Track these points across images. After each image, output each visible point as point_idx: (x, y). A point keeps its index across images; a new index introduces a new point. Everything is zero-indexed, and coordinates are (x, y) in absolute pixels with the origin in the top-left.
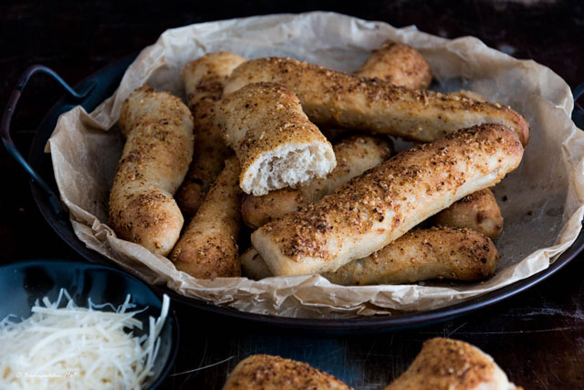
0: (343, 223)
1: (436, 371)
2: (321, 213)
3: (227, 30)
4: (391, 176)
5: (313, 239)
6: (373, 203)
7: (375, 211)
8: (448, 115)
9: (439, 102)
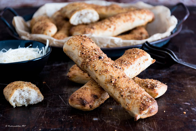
5: (90, 30)
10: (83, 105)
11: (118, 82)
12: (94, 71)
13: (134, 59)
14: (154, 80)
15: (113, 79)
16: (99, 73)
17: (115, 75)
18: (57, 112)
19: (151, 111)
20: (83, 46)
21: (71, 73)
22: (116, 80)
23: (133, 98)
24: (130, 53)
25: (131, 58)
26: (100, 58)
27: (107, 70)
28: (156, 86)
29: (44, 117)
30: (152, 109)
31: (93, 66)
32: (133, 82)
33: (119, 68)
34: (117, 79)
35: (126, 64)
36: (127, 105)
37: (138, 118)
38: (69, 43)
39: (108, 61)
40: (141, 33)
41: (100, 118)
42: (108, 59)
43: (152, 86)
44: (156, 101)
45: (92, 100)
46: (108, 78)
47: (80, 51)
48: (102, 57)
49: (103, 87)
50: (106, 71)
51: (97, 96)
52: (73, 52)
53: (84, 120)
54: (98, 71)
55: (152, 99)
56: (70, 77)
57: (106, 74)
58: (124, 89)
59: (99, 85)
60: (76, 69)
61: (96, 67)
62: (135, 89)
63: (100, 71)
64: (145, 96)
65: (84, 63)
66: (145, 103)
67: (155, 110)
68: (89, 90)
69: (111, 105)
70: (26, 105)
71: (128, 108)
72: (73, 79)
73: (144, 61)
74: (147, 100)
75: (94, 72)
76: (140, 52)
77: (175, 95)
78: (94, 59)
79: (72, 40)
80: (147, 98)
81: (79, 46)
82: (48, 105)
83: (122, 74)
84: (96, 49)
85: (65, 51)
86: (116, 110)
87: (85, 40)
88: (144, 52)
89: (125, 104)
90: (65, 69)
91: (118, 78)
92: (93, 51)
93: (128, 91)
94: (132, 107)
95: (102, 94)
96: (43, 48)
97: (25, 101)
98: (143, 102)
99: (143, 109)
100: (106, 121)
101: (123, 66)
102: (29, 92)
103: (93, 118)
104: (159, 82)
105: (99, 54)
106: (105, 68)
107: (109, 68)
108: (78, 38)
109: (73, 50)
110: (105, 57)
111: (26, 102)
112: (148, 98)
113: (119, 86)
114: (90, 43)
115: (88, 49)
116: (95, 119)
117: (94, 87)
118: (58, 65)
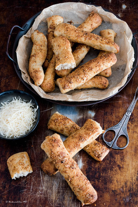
0: (75, 81)
1: (88, 129)
2: (71, 79)
3: (58, 6)
4: (87, 70)
5: (69, 85)
6: (82, 76)
7: (82, 78)
8: (102, 45)
9: (100, 41)
11: (72, 180)
13: (89, 136)
15: (69, 179)
17: (71, 175)
20: (52, 152)
25: (87, 134)
26: (62, 162)
27: (66, 171)
46: (67, 177)
57: (65, 174)
58: (76, 187)
63: (62, 171)
64: (88, 193)
73: (96, 135)
78: (58, 163)
84: (60, 155)
87: (54, 146)
91: (73, 177)
92: (58, 157)
98: (87, 198)
105: (62, 159)
110: (65, 160)
115: (55, 154)
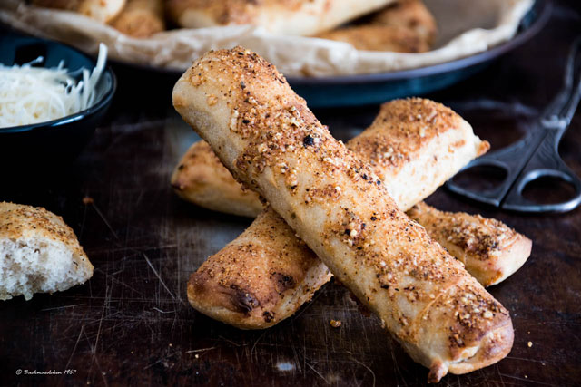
10: (241, 312)
11: (370, 233)
12: (285, 190)
13: (419, 142)
14: (486, 221)
15: (353, 224)
16: (304, 196)
17: (362, 208)
18: (143, 331)
19: (490, 349)
20: (248, 93)
21: (187, 175)
22: (364, 225)
23: (426, 300)
24: (403, 118)
25: (406, 135)
26: (308, 141)
27: (333, 186)
28: (497, 244)
29: (98, 351)
30: (493, 342)
31: (283, 171)
32: (423, 236)
33: (375, 180)
34: (369, 224)
35: (390, 159)
36: (403, 324)
37: (442, 371)
38: (196, 79)
39: (337, 154)
40: (413, 24)
41: (302, 363)
42: (335, 145)
43: (481, 242)
44: (507, 313)
45: (274, 294)
46: (336, 217)
47: (237, 113)
48: (316, 140)
49: (312, 246)
50: (330, 192)
51: (292, 278)
52: (208, 114)
53: (245, 370)
54: (301, 190)
55: (493, 304)
56: (182, 187)
57: (328, 201)
58: (394, 263)
59: (300, 239)
60: (205, 162)
61: (292, 176)
62: (433, 262)
63: (308, 190)
64: (469, 291)
65: (249, 159)
66: (471, 318)
67: (504, 347)
68: (263, 255)
69: (335, 305)
70: (28, 297)
71: (408, 333)
72: (195, 197)
73: (452, 148)
74: (477, 310)
75: (286, 193)
76: (436, 116)
77: (555, 274)
78: (286, 146)
79: (206, 69)
80: (479, 301)
81: (233, 93)
82: (108, 299)
83: (384, 205)
84: (294, 108)
85: (181, 106)
86: (354, 331)
87: (253, 72)
88: (451, 115)
89: (397, 319)
90: (157, 145)
91: (373, 219)
92: (285, 114)
93: (407, 272)
94: (421, 330)
95: (306, 270)
96: (86, 73)
97: (23, 280)
98: (464, 314)
99: (460, 342)
100: (323, 375)
101: (379, 167)
102: (43, 251)
103: (275, 362)
104: (504, 228)
105: (304, 128)
106: (324, 181)
107: (340, 180)
108: (228, 63)
109: (212, 105)
110: (324, 139)
111: (28, 283)
112: (479, 299)
113: (376, 250)
114: (271, 82)
115: (266, 105)
116: (284, 367)
117: (280, 242)
118: (129, 128)
